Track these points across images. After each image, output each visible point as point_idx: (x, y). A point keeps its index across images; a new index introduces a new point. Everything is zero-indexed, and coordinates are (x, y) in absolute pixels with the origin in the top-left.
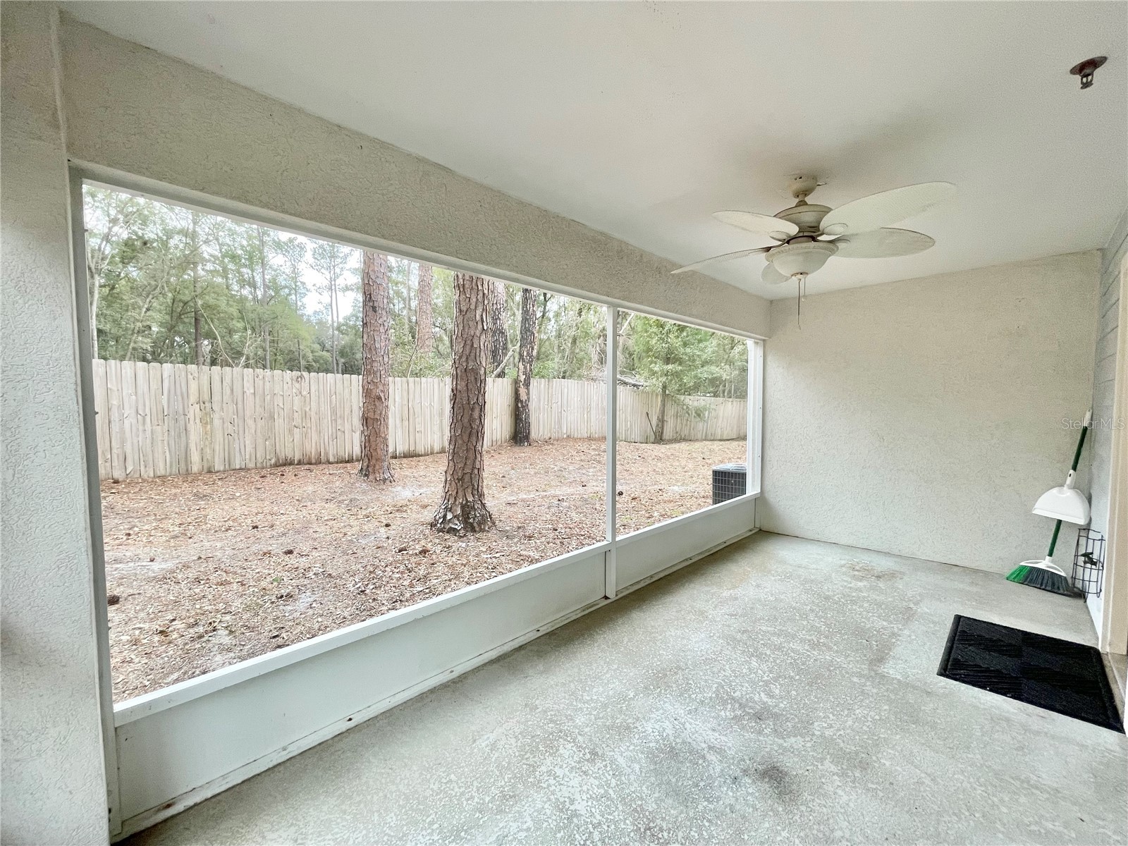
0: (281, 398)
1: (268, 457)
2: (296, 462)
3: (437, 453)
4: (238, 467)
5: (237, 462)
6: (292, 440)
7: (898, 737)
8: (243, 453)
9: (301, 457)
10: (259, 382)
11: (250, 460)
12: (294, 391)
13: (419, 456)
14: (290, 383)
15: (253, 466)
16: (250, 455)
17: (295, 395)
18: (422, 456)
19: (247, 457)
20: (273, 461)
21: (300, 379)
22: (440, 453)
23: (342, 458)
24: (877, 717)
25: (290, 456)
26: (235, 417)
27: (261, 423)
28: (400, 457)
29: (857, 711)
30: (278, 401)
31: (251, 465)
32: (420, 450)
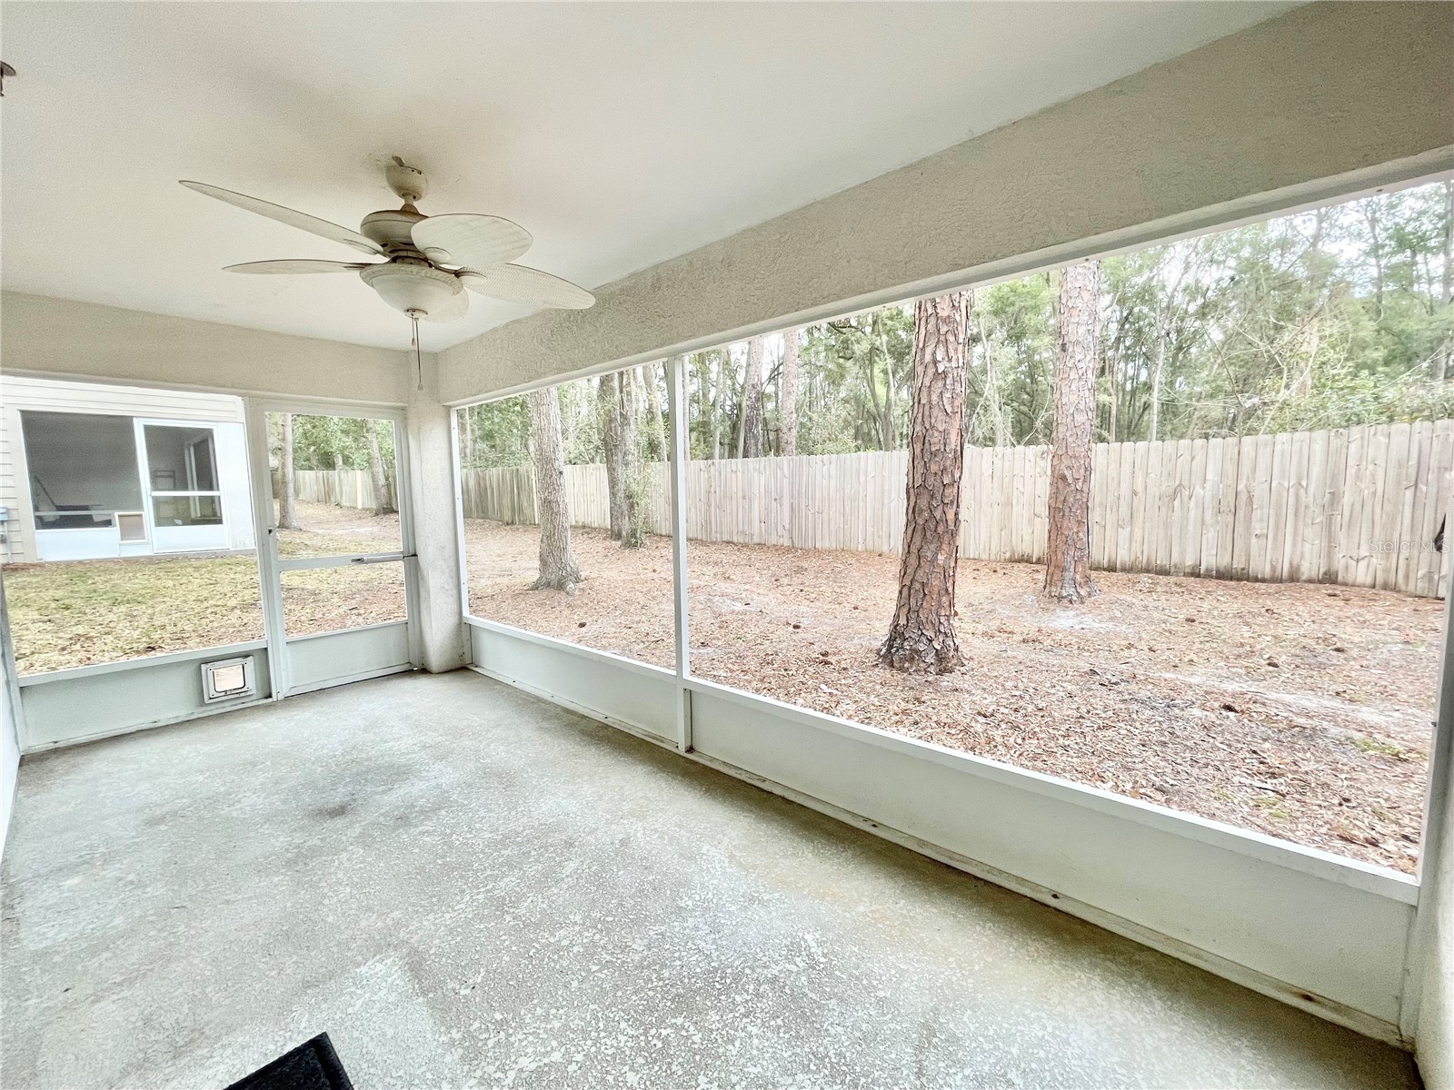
0: (1021, 479)
1: (1003, 550)
2: (1034, 561)
3: (1310, 581)
4: (972, 557)
5: (972, 550)
6: (1031, 532)
7: (289, 904)
8: (977, 542)
9: (1042, 555)
10: (998, 462)
11: (984, 551)
12: (1038, 470)
13: (1256, 580)
14: (1033, 460)
15: (987, 557)
16: (985, 546)
17: (1037, 475)
18: (1263, 580)
19: (982, 546)
20: (1008, 555)
21: (1045, 455)
22: (1320, 582)
23: (1099, 563)
24: (326, 902)
25: (1028, 551)
26: (972, 502)
27: (997, 509)
28: (1208, 575)
29: (348, 889)
30: (1018, 483)
31: (985, 556)
32: (1262, 567)
